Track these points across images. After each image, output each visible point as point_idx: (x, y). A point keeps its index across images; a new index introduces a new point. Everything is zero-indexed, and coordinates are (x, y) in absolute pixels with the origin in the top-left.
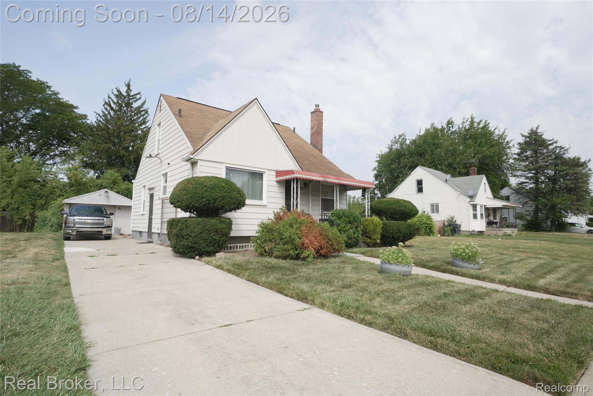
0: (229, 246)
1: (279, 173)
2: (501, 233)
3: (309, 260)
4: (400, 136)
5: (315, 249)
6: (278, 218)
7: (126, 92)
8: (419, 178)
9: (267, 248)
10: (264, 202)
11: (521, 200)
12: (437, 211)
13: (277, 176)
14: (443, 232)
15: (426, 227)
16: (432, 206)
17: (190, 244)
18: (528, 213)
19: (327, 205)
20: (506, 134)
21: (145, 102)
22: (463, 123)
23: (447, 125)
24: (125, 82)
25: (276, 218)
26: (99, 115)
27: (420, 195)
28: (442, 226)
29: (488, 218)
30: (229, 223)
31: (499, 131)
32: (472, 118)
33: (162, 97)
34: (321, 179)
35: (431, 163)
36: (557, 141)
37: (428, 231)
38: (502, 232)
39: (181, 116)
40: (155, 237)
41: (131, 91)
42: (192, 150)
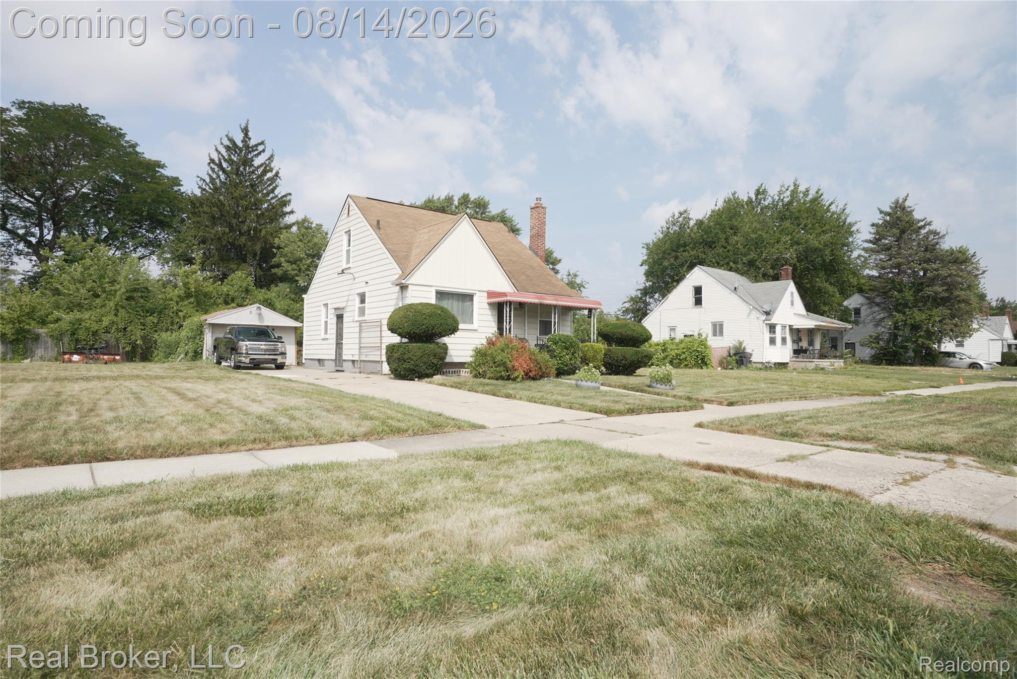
0: (445, 370)
1: (491, 294)
2: (811, 366)
3: (519, 380)
4: (681, 214)
5: (524, 371)
6: (491, 343)
7: (242, 142)
8: (697, 284)
9: (481, 371)
10: (475, 326)
12: (721, 333)
13: (488, 298)
14: (724, 364)
15: (697, 356)
16: (714, 325)
17: (412, 367)
19: (546, 328)
20: (847, 211)
21: (272, 156)
22: (780, 193)
23: (757, 195)
24: (240, 125)
25: (489, 344)
26: (204, 180)
27: (698, 310)
28: (725, 354)
29: (798, 344)
30: (445, 348)
31: (837, 206)
32: (796, 186)
33: (349, 199)
34: (537, 301)
36: (931, 222)
37: (700, 362)
38: (813, 365)
39: (379, 228)
40: (347, 366)
41: (250, 139)
42: (400, 272)
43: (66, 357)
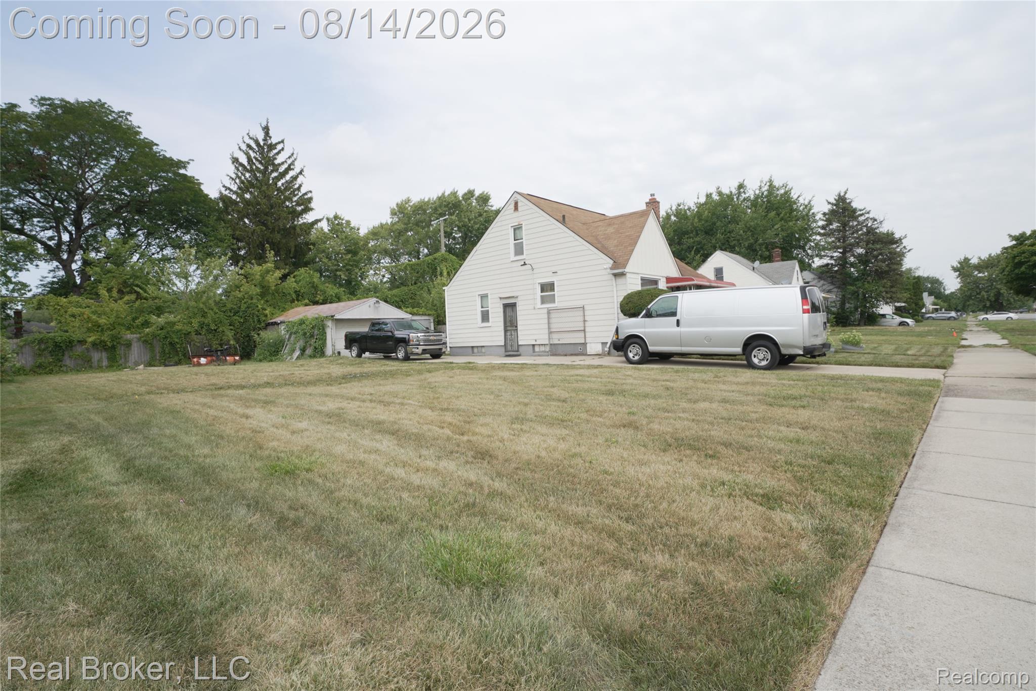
1: (670, 280)
8: (719, 266)
11: (824, 287)
13: (668, 282)
18: (834, 305)
20: (812, 202)
21: (292, 154)
22: (760, 187)
24: (262, 124)
32: (771, 181)
35: (723, 244)
36: (870, 211)
39: (565, 223)
40: (526, 350)
41: (270, 137)
42: (612, 262)
43: (195, 360)
